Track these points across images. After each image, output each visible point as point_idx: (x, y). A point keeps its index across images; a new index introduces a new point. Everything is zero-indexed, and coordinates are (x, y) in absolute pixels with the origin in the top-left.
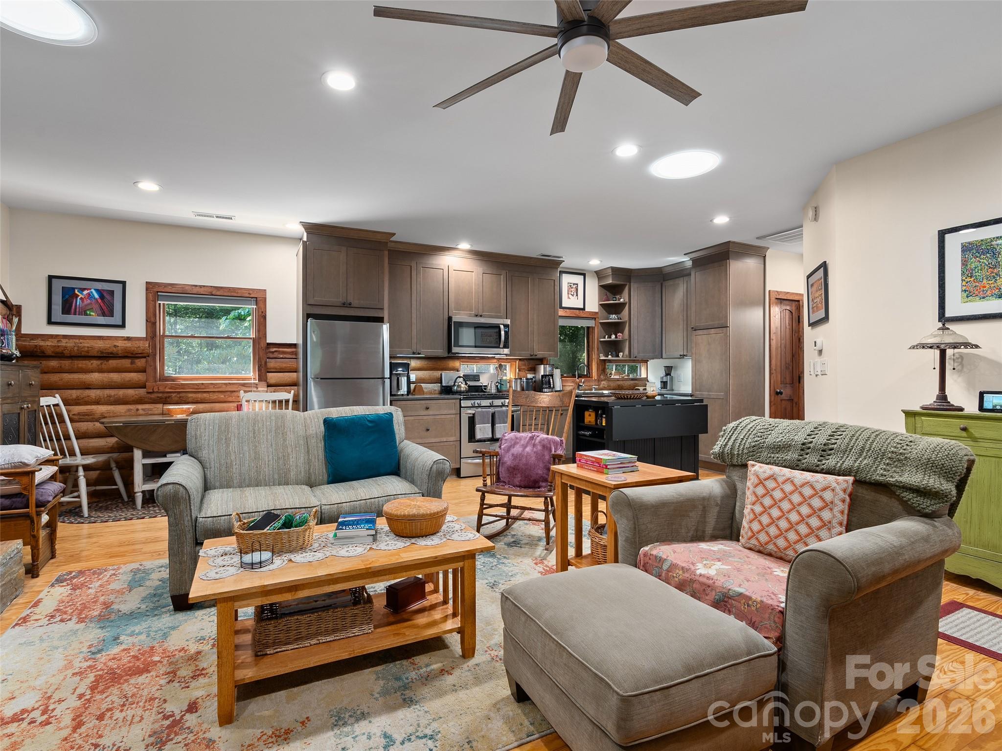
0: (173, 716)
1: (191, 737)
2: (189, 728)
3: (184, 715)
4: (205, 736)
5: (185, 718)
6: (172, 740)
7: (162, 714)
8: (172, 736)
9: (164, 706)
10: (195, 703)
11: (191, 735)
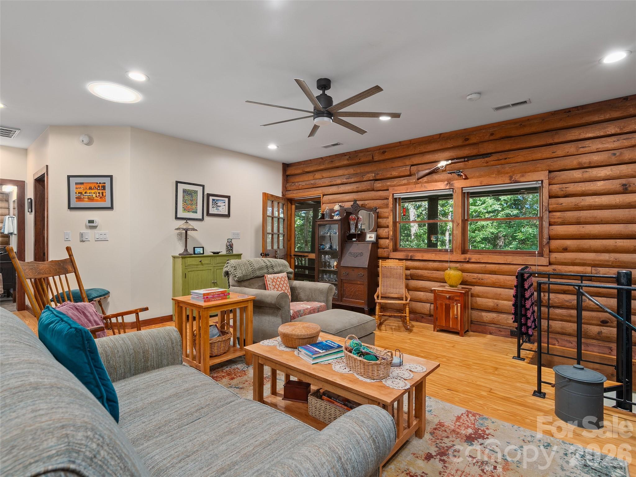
0: (441, 460)
1: (438, 441)
2: (437, 447)
3: (435, 456)
4: (432, 438)
5: (435, 454)
6: (447, 447)
7: (445, 465)
8: (446, 448)
9: (442, 470)
10: (426, 458)
11: (437, 442)
